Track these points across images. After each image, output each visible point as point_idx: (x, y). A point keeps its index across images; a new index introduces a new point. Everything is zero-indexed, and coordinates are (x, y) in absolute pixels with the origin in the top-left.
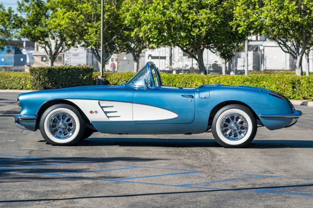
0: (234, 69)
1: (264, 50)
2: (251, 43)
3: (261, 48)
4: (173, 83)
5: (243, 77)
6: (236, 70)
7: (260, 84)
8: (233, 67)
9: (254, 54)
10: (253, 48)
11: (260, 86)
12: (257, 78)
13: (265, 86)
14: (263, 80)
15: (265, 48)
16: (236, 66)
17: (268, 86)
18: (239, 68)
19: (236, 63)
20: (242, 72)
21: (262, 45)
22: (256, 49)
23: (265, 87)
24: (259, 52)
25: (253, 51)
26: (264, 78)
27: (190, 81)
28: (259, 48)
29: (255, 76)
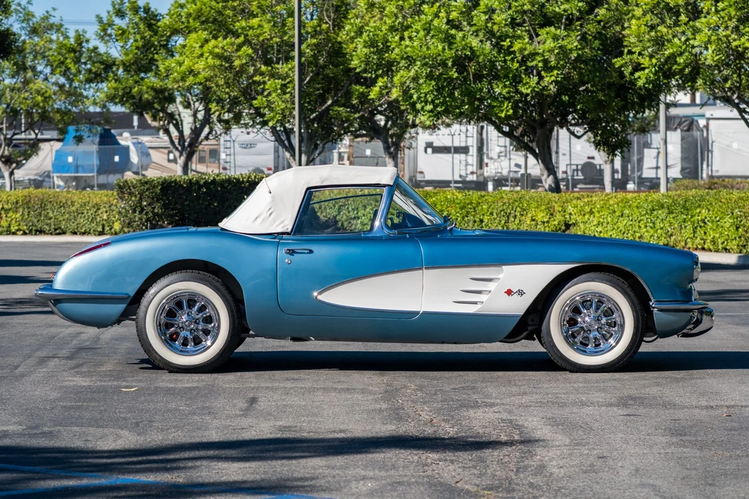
0: (636, 174)
1: (707, 127)
2: (673, 111)
3: (702, 122)
4: (474, 216)
5: (650, 199)
6: (640, 177)
7: (692, 217)
8: (633, 171)
9: (683, 139)
10: (680, 124)
11: (692, 220)
12: (686, 201)
13: (706, 220)
14: (699, 206)
15: (711, 122)
16: (640, 168)
17: (713, 221)
18: (648, 173)
19: (640, 161)
20: (654, 185)
21: (703, 116)
22: (689, 125)
23: (705, 223)
24: (697, 134)
25: (682, 130)
26: (702, 199)
27: (518, 209)
28: (695, 123)
29: (680, 196)
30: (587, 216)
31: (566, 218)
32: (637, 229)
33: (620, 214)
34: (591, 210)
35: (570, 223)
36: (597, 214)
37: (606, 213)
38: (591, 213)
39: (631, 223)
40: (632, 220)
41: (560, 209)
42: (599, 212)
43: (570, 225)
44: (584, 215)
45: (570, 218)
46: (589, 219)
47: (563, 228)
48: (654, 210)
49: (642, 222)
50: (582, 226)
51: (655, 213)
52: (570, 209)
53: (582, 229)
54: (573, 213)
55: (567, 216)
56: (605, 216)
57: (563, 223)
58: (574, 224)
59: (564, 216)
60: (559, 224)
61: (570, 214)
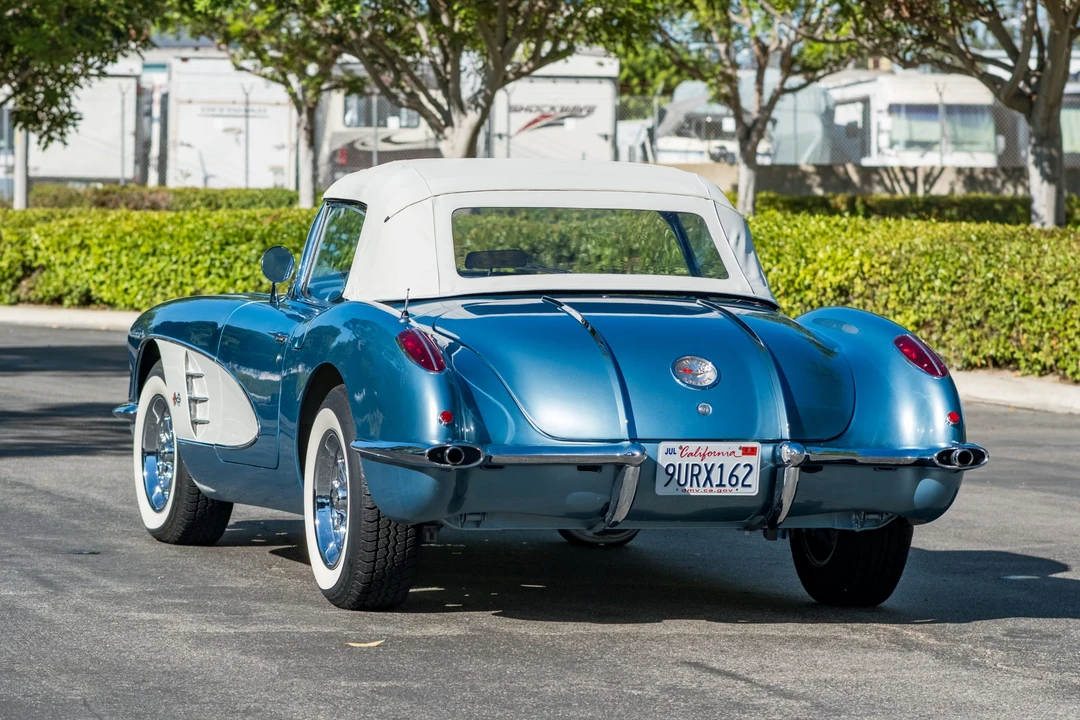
30: (73, 253)
31: (25, 256)
32: (188, 279)
33: (151, 250)
34: (82, 242)
35: (35, 265)
36: (95, 250)
37: (117, 248)
38: (82, 246)
39: (175, 267)
40: (176, 262)
41: (14, 239)
42: (101, 246)
43: (33, 270)
44: (66, 251)
45: (36, 256)
46: (77, 259)
47: (19, 273)
48: (228, 244)
49: (199, 266)
50: (61, 272)
51: (231, 249)
52: (36, 238)
53: (61, 277)
54: (42, 246)
55: (30, 253)
56: (115, 254)
57: (18, 265)
58: (43, 268)
59: (22, 252)
60: (10, 267)
61: (37, 248)
